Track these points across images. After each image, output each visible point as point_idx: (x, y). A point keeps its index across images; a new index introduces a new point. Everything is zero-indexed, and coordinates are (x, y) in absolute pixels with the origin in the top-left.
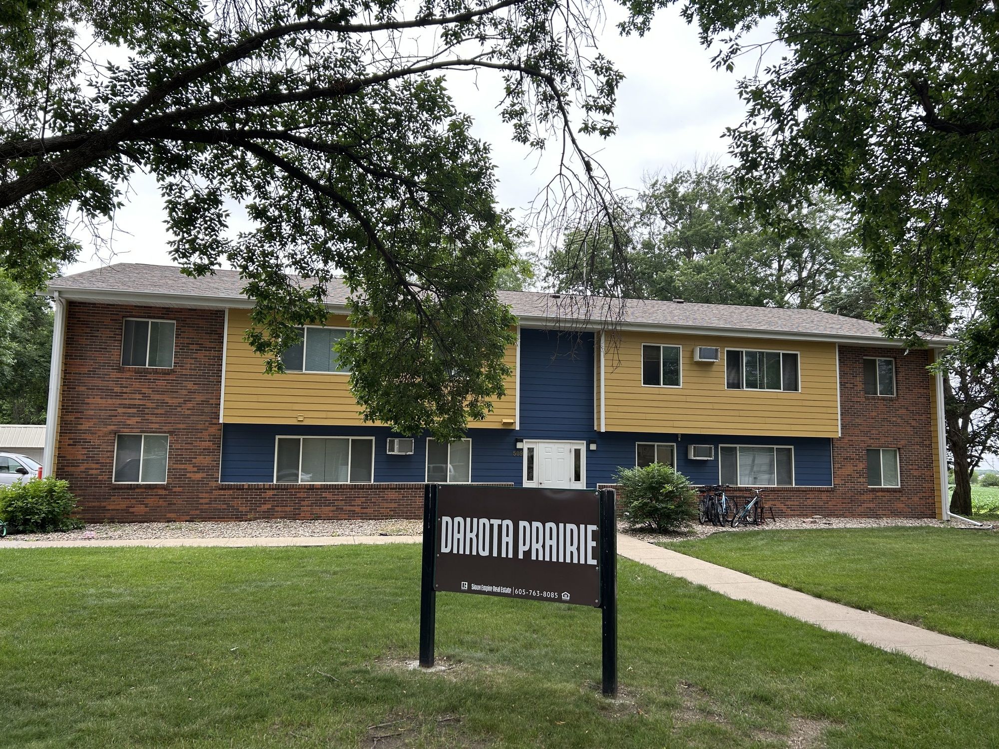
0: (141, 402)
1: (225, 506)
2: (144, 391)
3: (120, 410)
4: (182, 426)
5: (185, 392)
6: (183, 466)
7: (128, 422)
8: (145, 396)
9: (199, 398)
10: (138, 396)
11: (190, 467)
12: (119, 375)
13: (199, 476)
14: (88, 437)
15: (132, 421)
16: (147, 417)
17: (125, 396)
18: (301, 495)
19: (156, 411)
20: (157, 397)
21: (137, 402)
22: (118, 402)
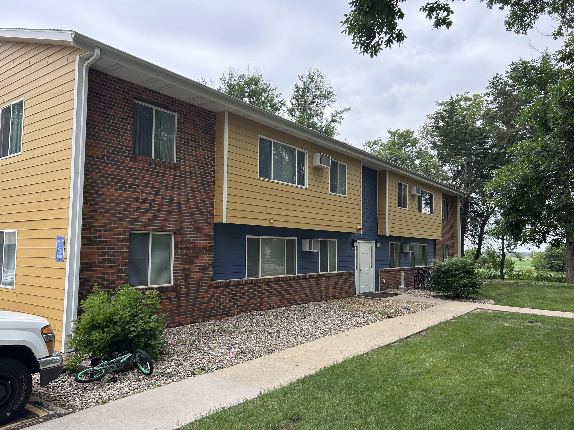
0: (151, 197)
1: (217, 304)
2: (155, 184)
3: (134, 205)
4: (186, 225)
5: (187, 190)
6: (187, 266)
7: (142, 219)
8: (156, 192)
9: (198, 197)
10: (150, 190)
11: (193, 268)
12: (132, 164)
13: (199, 275)
14: (103, 235)
15: (146, 217)
16: (158, 214)
17: (138, 189)
18: (263, 288)
19: (166, 208)
20: (165, 192)
21: (149, 197)
22: (132, 195)
